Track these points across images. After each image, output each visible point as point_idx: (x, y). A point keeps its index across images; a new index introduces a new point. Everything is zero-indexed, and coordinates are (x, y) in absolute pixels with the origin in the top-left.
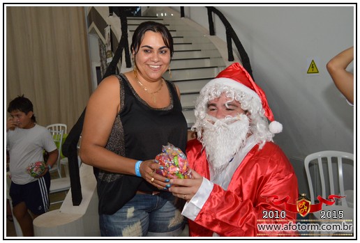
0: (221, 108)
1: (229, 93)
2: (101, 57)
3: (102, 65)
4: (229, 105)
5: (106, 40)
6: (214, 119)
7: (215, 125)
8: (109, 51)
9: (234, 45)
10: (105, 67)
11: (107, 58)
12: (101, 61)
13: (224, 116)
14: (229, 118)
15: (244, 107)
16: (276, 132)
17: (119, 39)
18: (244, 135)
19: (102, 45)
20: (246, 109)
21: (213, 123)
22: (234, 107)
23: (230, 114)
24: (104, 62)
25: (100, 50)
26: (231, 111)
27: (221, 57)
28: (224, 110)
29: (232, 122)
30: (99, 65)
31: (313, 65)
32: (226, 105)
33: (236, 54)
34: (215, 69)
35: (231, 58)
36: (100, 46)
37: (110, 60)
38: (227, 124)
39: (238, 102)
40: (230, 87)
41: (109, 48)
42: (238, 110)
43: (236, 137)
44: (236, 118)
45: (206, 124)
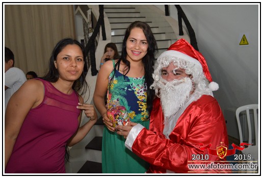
0: (170, 74)
1: (176, 62)
2: (85, 32)
3: (85, 38)
4: (176, 71)
5: (88, 20)
6: (165, 81)
7: (166, 86)
8: (90, 28)
9: (183, 24)
10: (87, 40)
11: (89, 33)
12: (85, 35)
13: (172, 79)
14: (175, 81)
15: (188, 72)
16: (214, 90)
17: (97, 18)
18: (188, 93)
19: (85, 24)
20: (189, 74)
21: (165, 84)
22: (180, 73)
23: (177, 78)
24: (87, 36)
25: (84, 27)
26: (178, 75)
27: (174, 32)
28: (173, 75)
29: (178, 84)
30: (83, 38)
31: (244, 39)
32: (174, 72)
33: (185, 30)
34: (169, 41)
35: (181, 33)
36: (84, 25)
37: (90, 35)
38: (175, 85)
39: (183, 69)
40: (176, 58)
41: (90, 26)
42: (184, 75)
43: (181, 95)
44: (181, 81)
45: (160, 85)
